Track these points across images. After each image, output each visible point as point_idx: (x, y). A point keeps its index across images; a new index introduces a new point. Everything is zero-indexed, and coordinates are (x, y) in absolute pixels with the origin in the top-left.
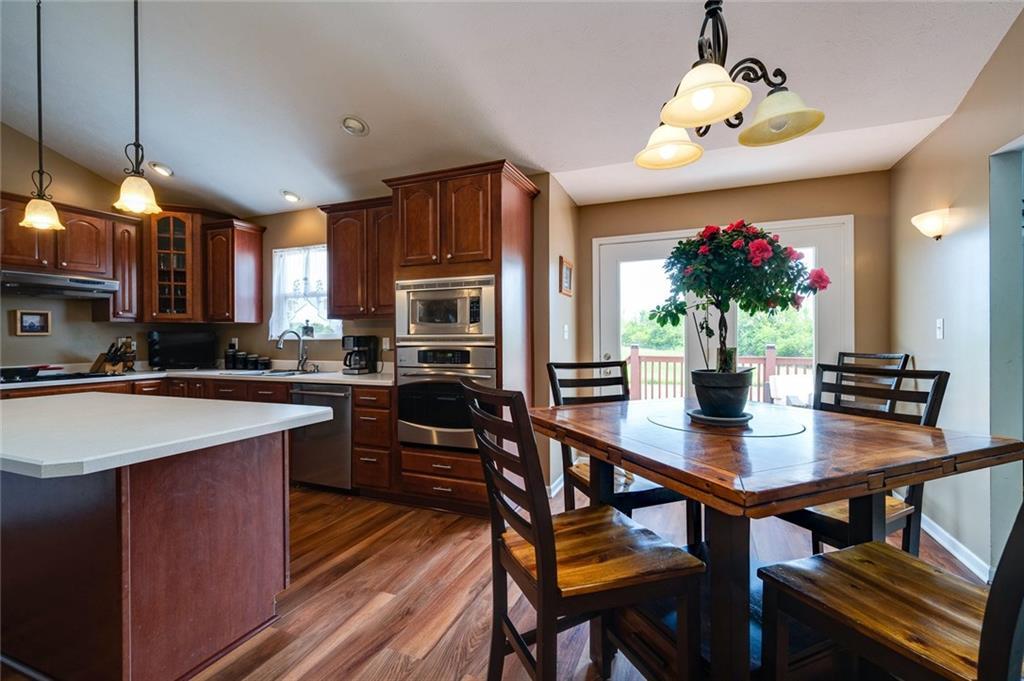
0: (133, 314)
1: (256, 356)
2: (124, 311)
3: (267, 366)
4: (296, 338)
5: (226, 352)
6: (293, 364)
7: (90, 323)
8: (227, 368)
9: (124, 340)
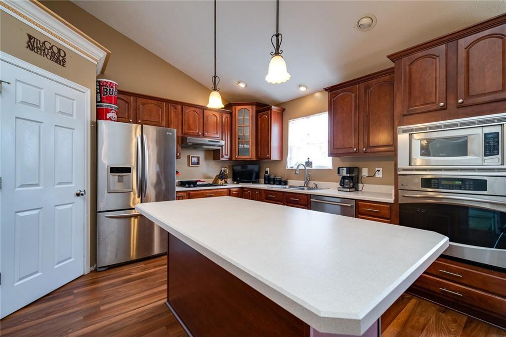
0: (228, 157)
1: (280, 177)
2: (225, 155)
3: (286, 183)
4: (304, 168)
5: (265, 175)
6: (302, 183)
7: (213, 161)
8: (265, 183)
9: (224, 169)
